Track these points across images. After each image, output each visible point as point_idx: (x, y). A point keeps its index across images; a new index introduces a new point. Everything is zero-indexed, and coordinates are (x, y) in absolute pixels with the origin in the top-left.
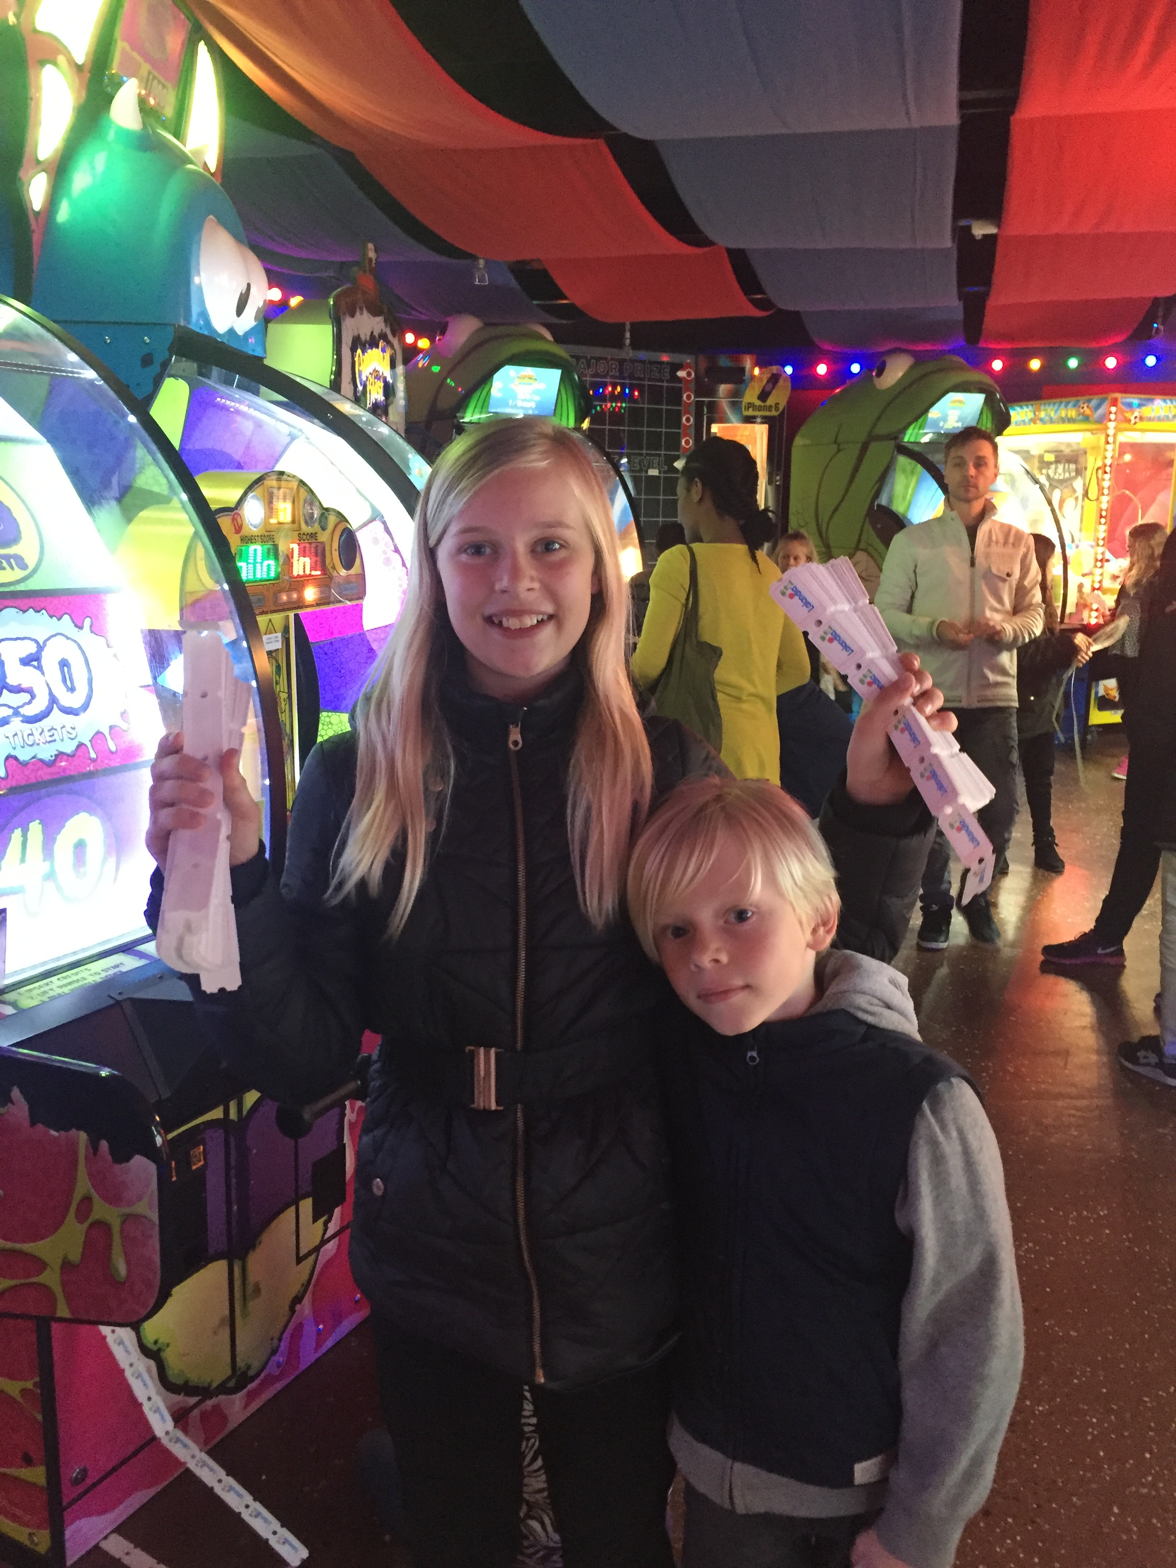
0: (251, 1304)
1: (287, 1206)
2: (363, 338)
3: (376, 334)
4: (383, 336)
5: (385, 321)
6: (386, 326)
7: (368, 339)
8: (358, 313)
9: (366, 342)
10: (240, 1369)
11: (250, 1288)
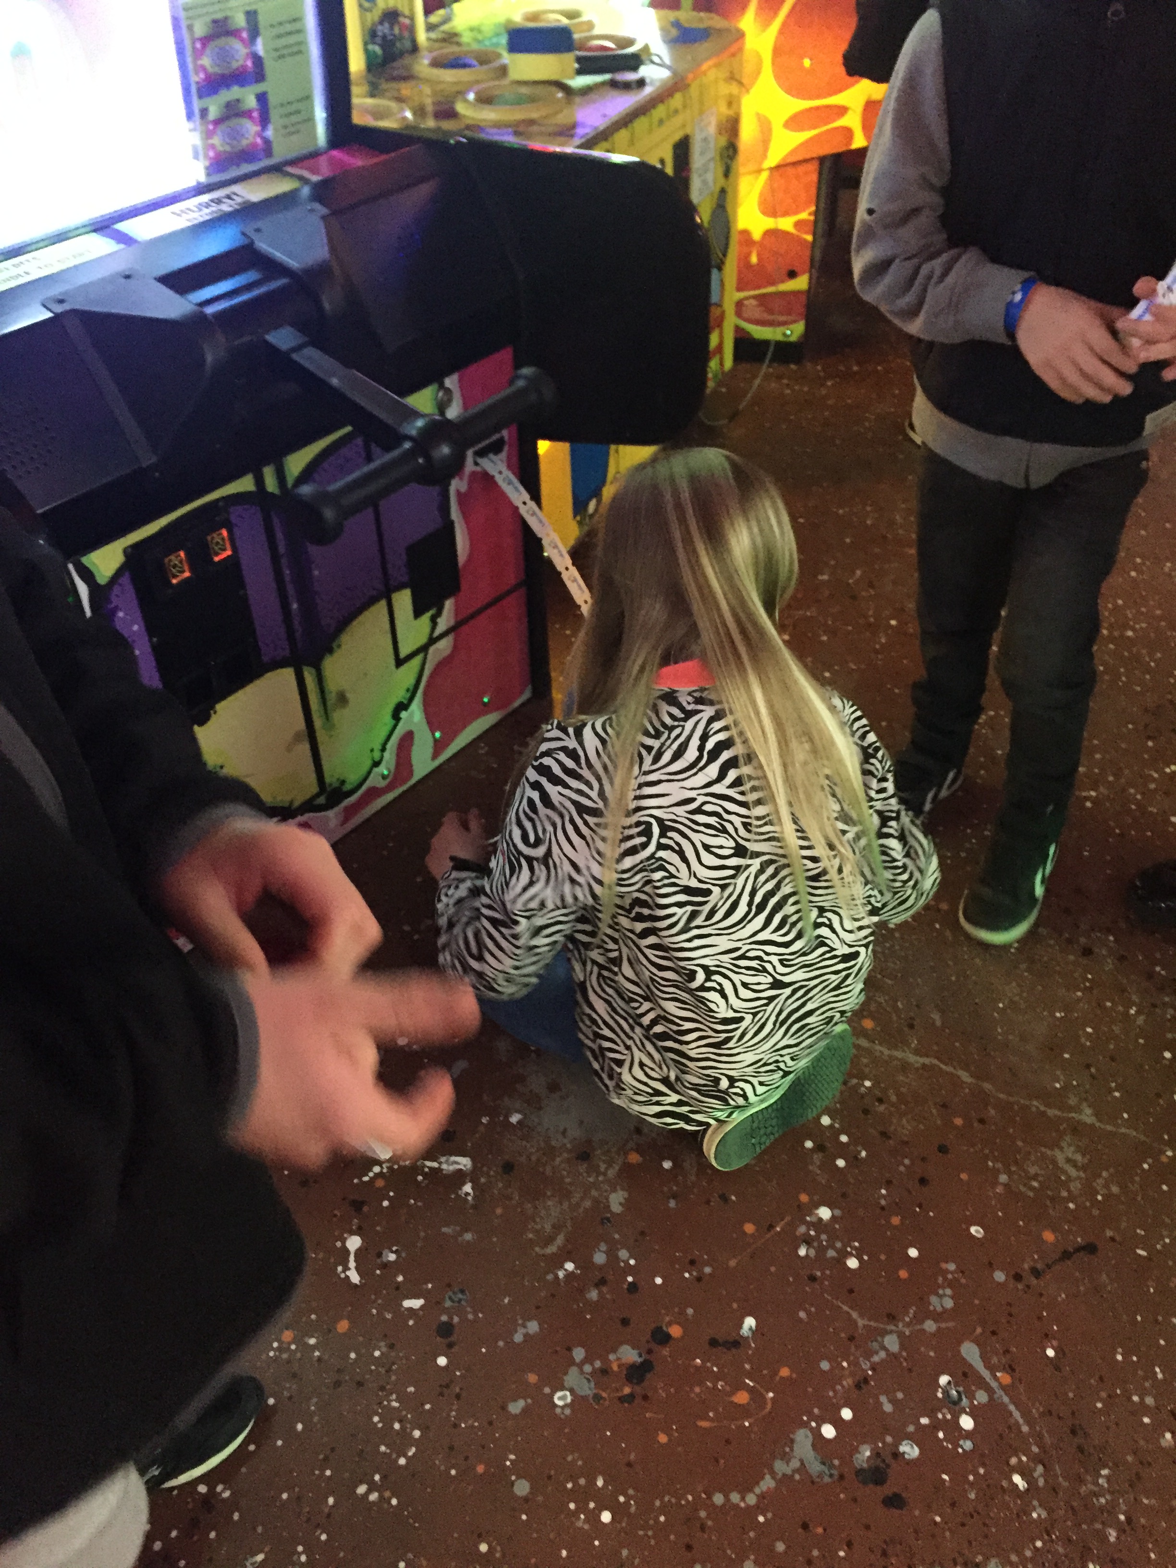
0: (337, 716)
1: (372, 601)
10: (331, 785)
11: (332, 698)
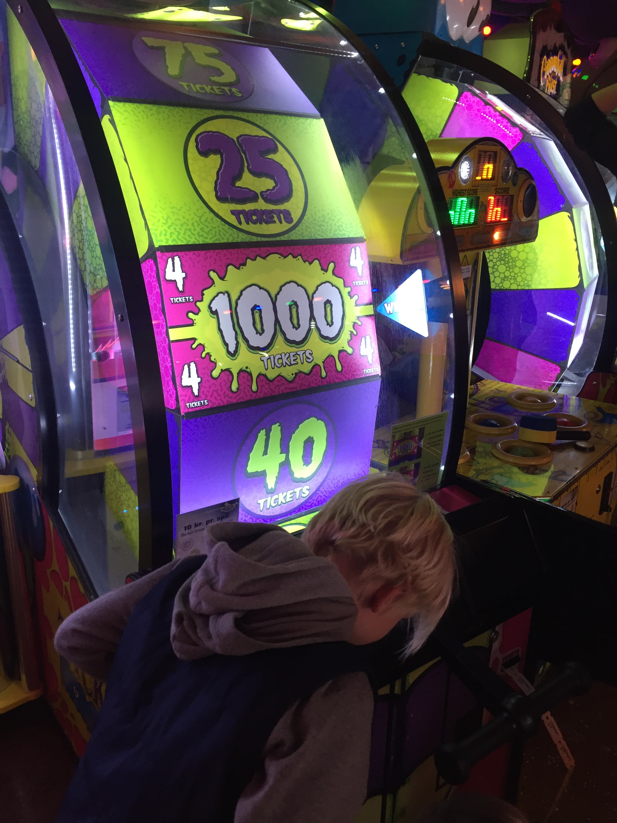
2: (549, 48)
3: (558, 45)
4: (562, 48)
5: (565, 37)
6: (565, 40)
7: (552, 49)
8: (548, 29)
9: (551, 50)
